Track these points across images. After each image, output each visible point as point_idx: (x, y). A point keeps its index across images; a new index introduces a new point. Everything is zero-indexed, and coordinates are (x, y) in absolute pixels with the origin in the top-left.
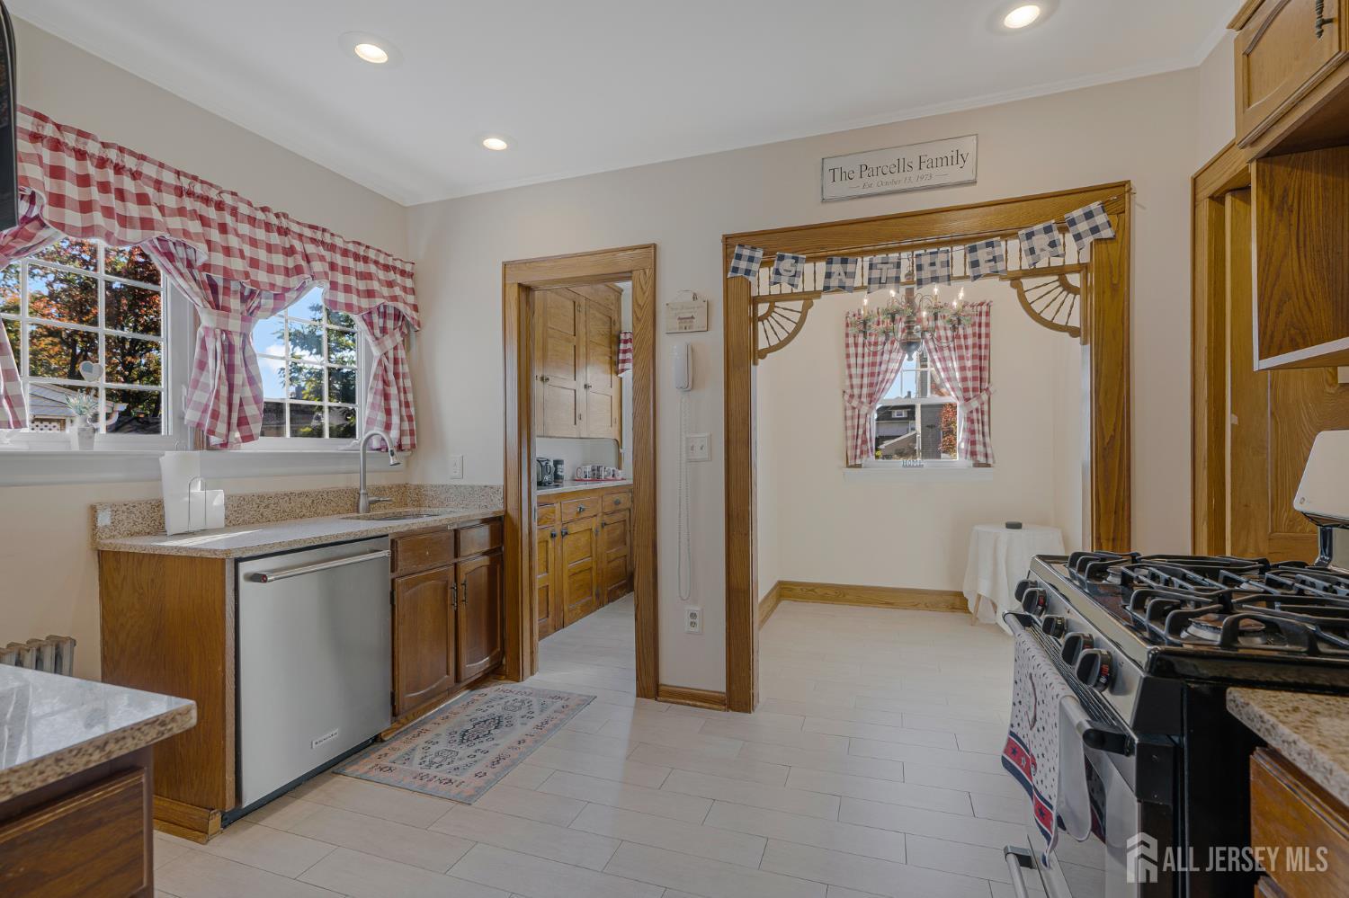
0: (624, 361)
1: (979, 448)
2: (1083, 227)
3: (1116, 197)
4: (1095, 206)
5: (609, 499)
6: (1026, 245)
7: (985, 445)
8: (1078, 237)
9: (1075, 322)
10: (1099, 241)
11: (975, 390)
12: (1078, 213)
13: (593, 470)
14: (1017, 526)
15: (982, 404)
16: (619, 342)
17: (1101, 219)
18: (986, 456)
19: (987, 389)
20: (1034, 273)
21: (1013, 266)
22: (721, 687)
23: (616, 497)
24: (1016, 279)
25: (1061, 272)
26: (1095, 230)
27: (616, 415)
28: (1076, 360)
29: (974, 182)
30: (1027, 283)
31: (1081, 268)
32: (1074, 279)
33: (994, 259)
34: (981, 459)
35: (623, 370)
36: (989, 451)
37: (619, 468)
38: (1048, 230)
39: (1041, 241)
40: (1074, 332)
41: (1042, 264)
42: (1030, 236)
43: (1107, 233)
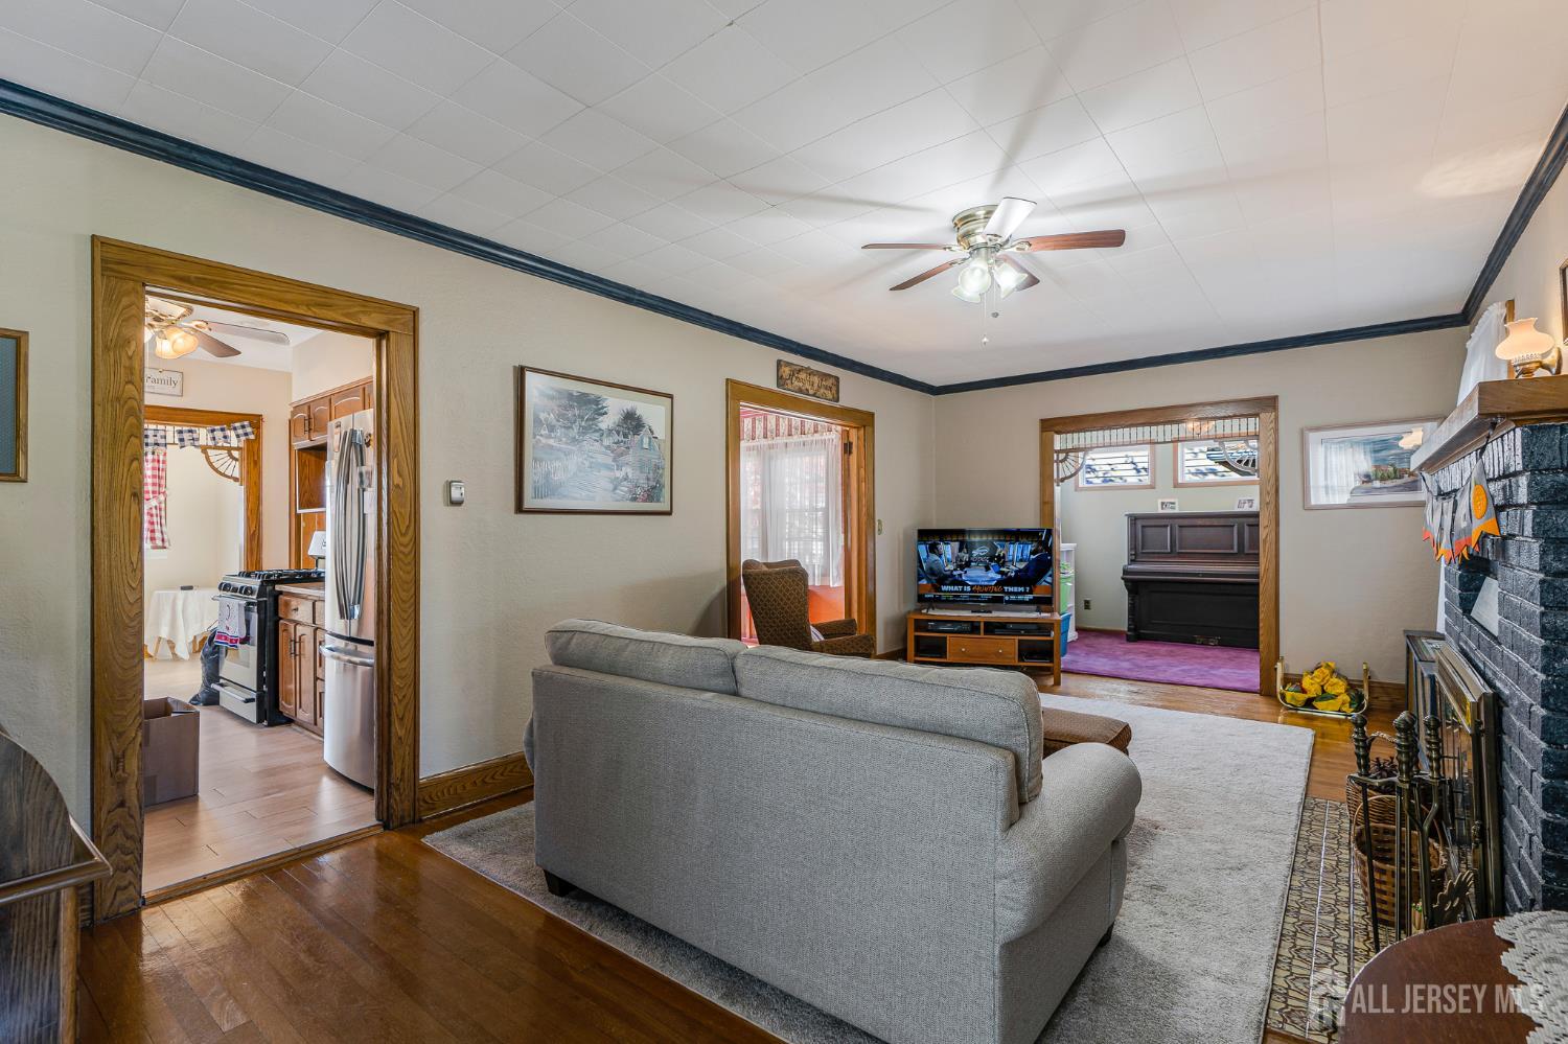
1: (158, 535)
2: (240, 431)
3: (256, 421)
4: (246, 423)
6: (210, 435)
7: (162, 532)
8: (238, 436)
9: (237, 474)
10: (248, 440)
11: (154, 492)
12: (237, 425)
14: (191, 588)
15: (160, 503)
17: (249, 430)
18: (163, 540)
19: (164, 493)
20: (216, 447)
21: (202, 442)
24: (204, 449)
25: (229, 449)
26: (246, 434)
28: (237, 493)
29: (181, 397)
30: (209, 451)
31: (238, 449)
32: (236, 454)
33: (193, 439)
34: (159, 543)
36: (166, 537)
38: (222, 430)
39: (219, 434)
40: (236, 480)
41: (220, 444)
42: (213, 431)
43: (252, 437)
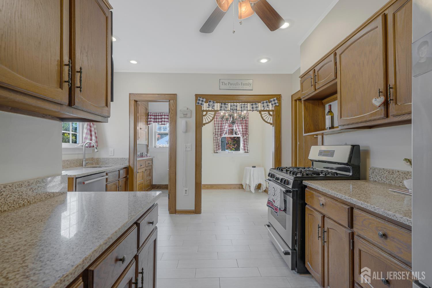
0: (150, 121)
1: (246, 148)
2: (273, 102)
3: (279, 97)
4: (275, 98)
5: (147, 162)
6: (262, 105)
7: (247, 147)
8: (272, 105)
9: (271, 122)
10: (276, 106)
11: (245, 134)
12: (272, 100)
13: (140, 154)
14: (254, 167)
15: (247, 137)
16: (148, 115)
17: (276, 101)
18: (247, 150)
19: (248, 134)
20: (264, 111)
21: (259, 109)
22: (194, 209)
23: (149, 162)
24: (260, 112)
25: (269, 111)
26: (275, 103)
27: (147, 137)
28: (271, 130)
29: (252, 90)
30: (262, 113)
31: (272, 111)
32: (271, 113)
33: (256, 107)
34: (246, 151)
35: (150, 124)
36: (248, 149)
37: (148, 153)
38: (267, 102)
39: (265, 104)
40: (271, 124)
41: (265, 109)
42: (263, 103)
43: (277, 104)
